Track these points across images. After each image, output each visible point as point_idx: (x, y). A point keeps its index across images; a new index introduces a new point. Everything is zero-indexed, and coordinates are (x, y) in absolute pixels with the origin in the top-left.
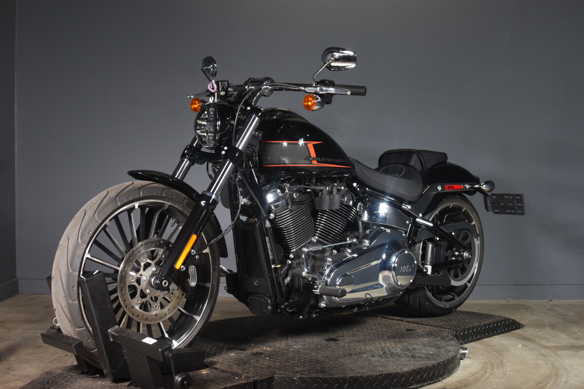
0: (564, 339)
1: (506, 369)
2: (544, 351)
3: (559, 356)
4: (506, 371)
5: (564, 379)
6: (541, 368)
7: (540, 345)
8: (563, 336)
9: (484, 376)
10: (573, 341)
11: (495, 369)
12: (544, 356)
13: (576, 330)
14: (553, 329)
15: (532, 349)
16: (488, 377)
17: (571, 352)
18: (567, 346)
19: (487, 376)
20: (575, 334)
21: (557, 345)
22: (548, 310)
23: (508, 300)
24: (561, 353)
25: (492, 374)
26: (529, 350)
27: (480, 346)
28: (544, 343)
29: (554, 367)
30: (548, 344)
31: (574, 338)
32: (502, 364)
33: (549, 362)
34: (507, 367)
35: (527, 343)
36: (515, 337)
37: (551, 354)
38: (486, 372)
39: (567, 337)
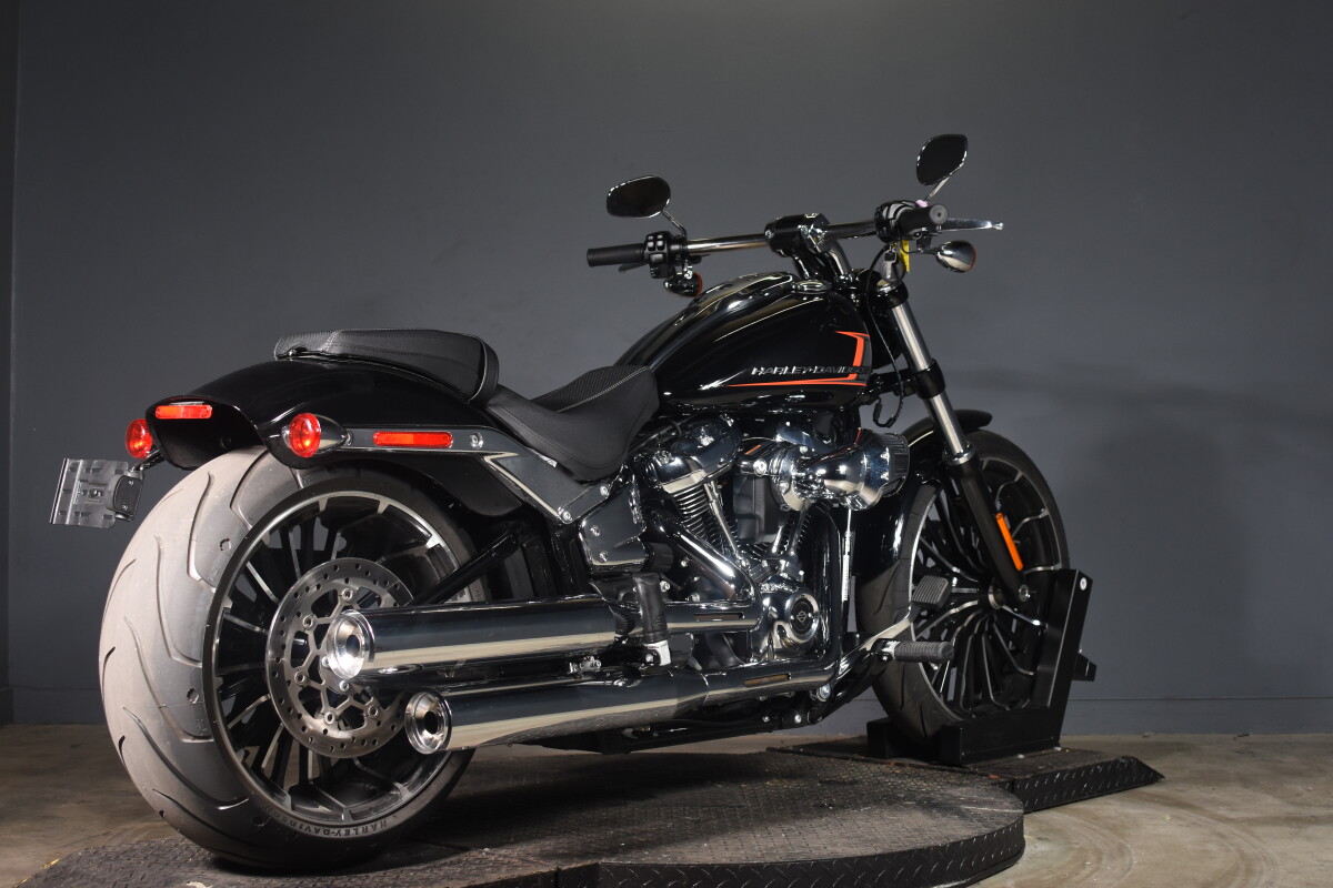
0: (1269, 804)
1: (1131, 860)
2: (1222, 828)
3: (1257, 837)
4: (1131, 864)
5: (1265, 878)
6: (1212, 858)
7: (1213, 816)
8: (1270, 799)
9: (1077, 874)
10: (1291, 809)
11: (1104, 861)
12: (1221, 835)
13: (1300, 788)
14: (1246, 787)
15: (1194, 824)
16: (1088, 876)
17: (1286, 829)
18: (1277, 818)
19: (1084, 873)
20: (1298, 795)
21: (1253, 815)
22: (1238, 752)
23: (1146, 734)
24: (1259, 830)
25: (1098, 869)
26: (1187, 826)
27: (1074, 819)
28: (1222, 811)
29: (1243, 855)
30: (1233, 815)
31: (1293, 803)
32: (1121, 851)
33: (1232, 848)
34: (1134, 858)
35: (1182, 813)
36: (1158, 802)
37: (1237, 832)
38: (1083, 866)
39: (1277, 802)
